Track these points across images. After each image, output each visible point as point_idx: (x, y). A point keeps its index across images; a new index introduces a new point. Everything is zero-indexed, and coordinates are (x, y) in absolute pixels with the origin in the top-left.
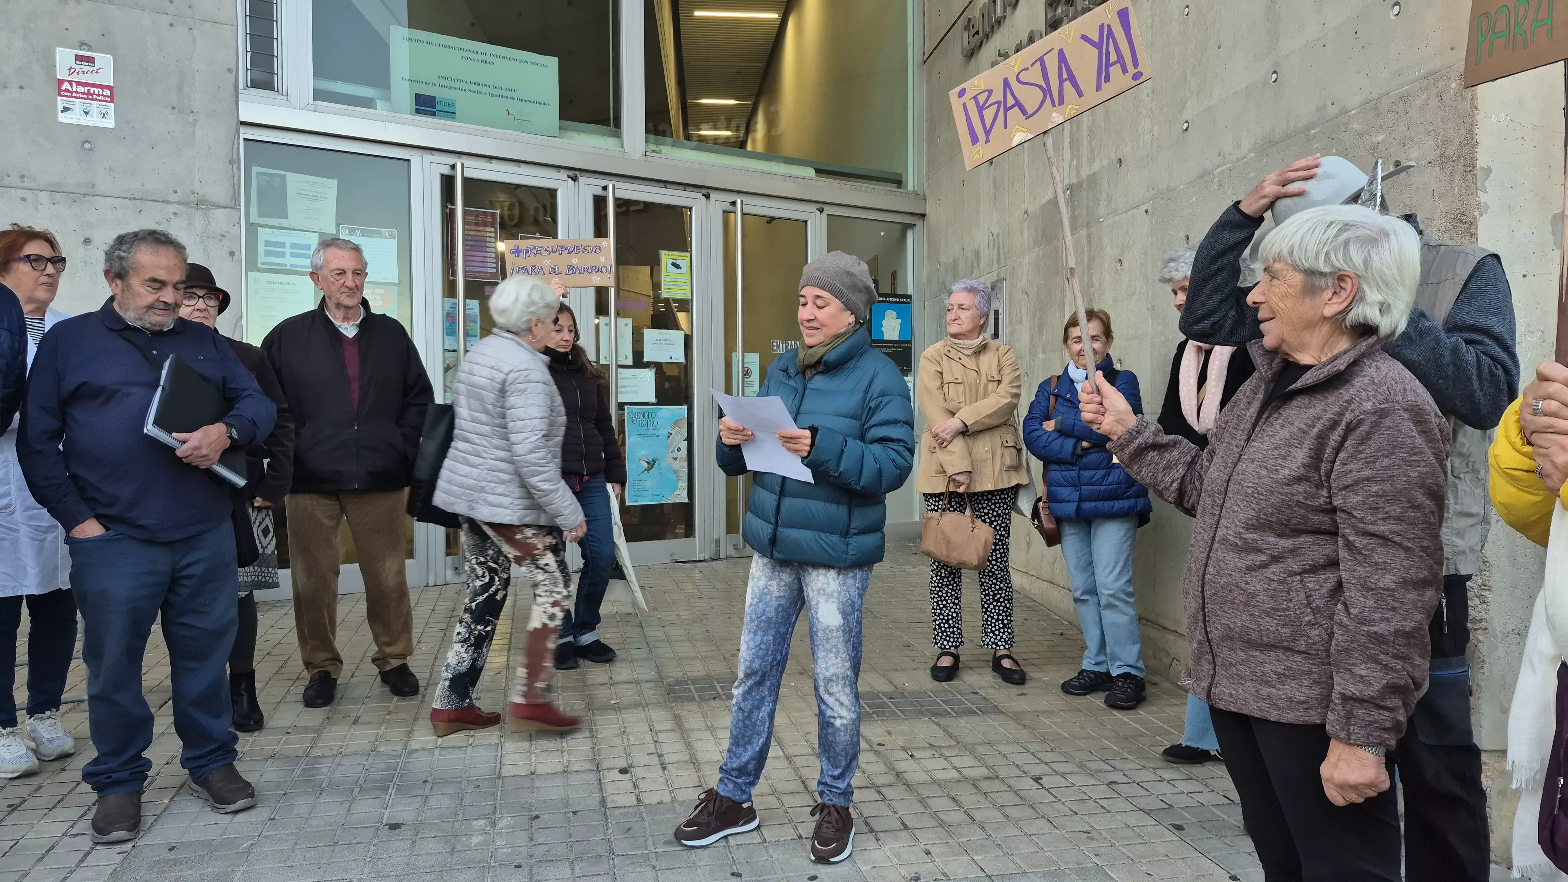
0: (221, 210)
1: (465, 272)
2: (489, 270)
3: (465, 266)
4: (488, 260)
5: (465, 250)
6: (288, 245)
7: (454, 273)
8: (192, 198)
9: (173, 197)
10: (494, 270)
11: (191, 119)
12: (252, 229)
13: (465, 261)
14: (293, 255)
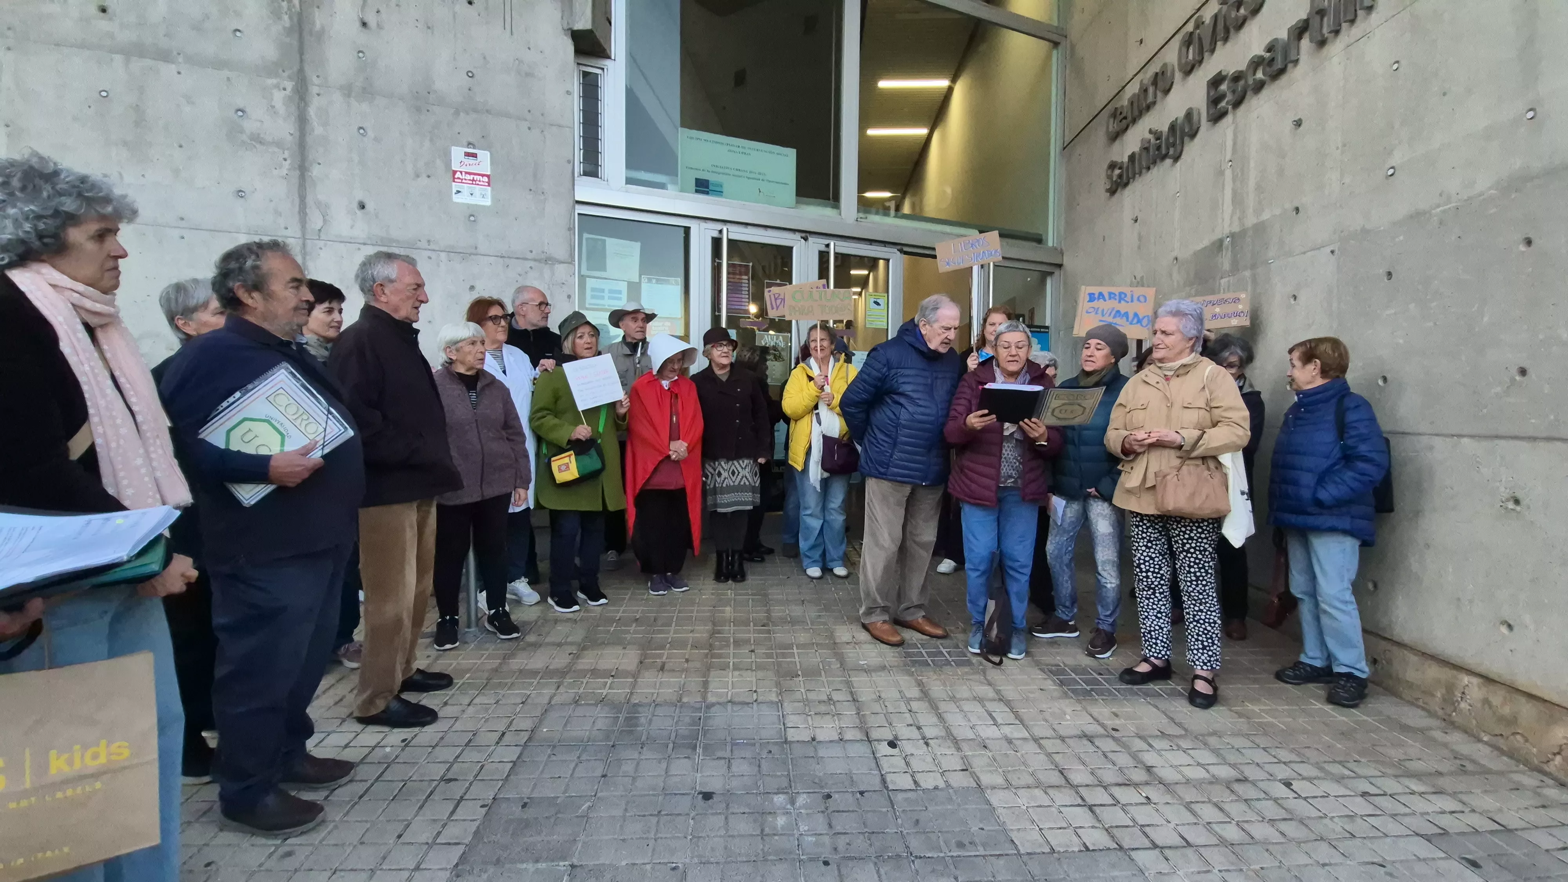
0: (562, 266)
1: (727, 309)
2: (743, 308)
3: (727, 304)
5: (728, 292)
6: (606, 291)
7: (719, 310)
8: (543, 256)
9: (530, 256)
11: (542, 198)
12: (582, 279)
13: (728, 301)
14: (610, 298)
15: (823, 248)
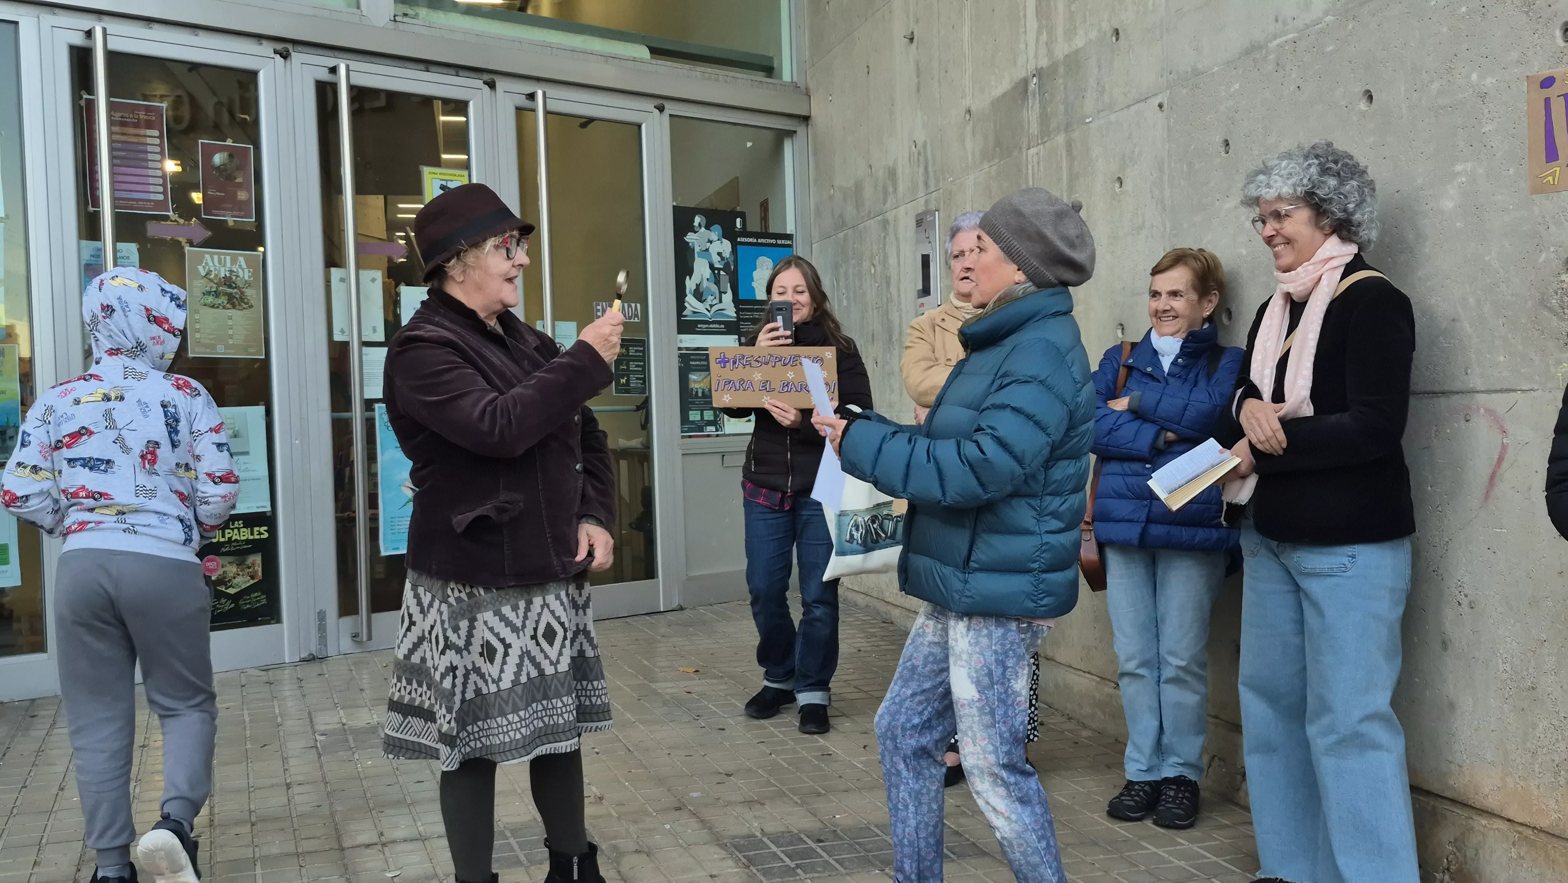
1: (114, 200)
2: (152, 197)
3: (113, 190)
4: (151, 180)
5: (112, 165)
7: (96, 202)
10: (161, 197)
13: (113, 182)
15: (325, 76)
